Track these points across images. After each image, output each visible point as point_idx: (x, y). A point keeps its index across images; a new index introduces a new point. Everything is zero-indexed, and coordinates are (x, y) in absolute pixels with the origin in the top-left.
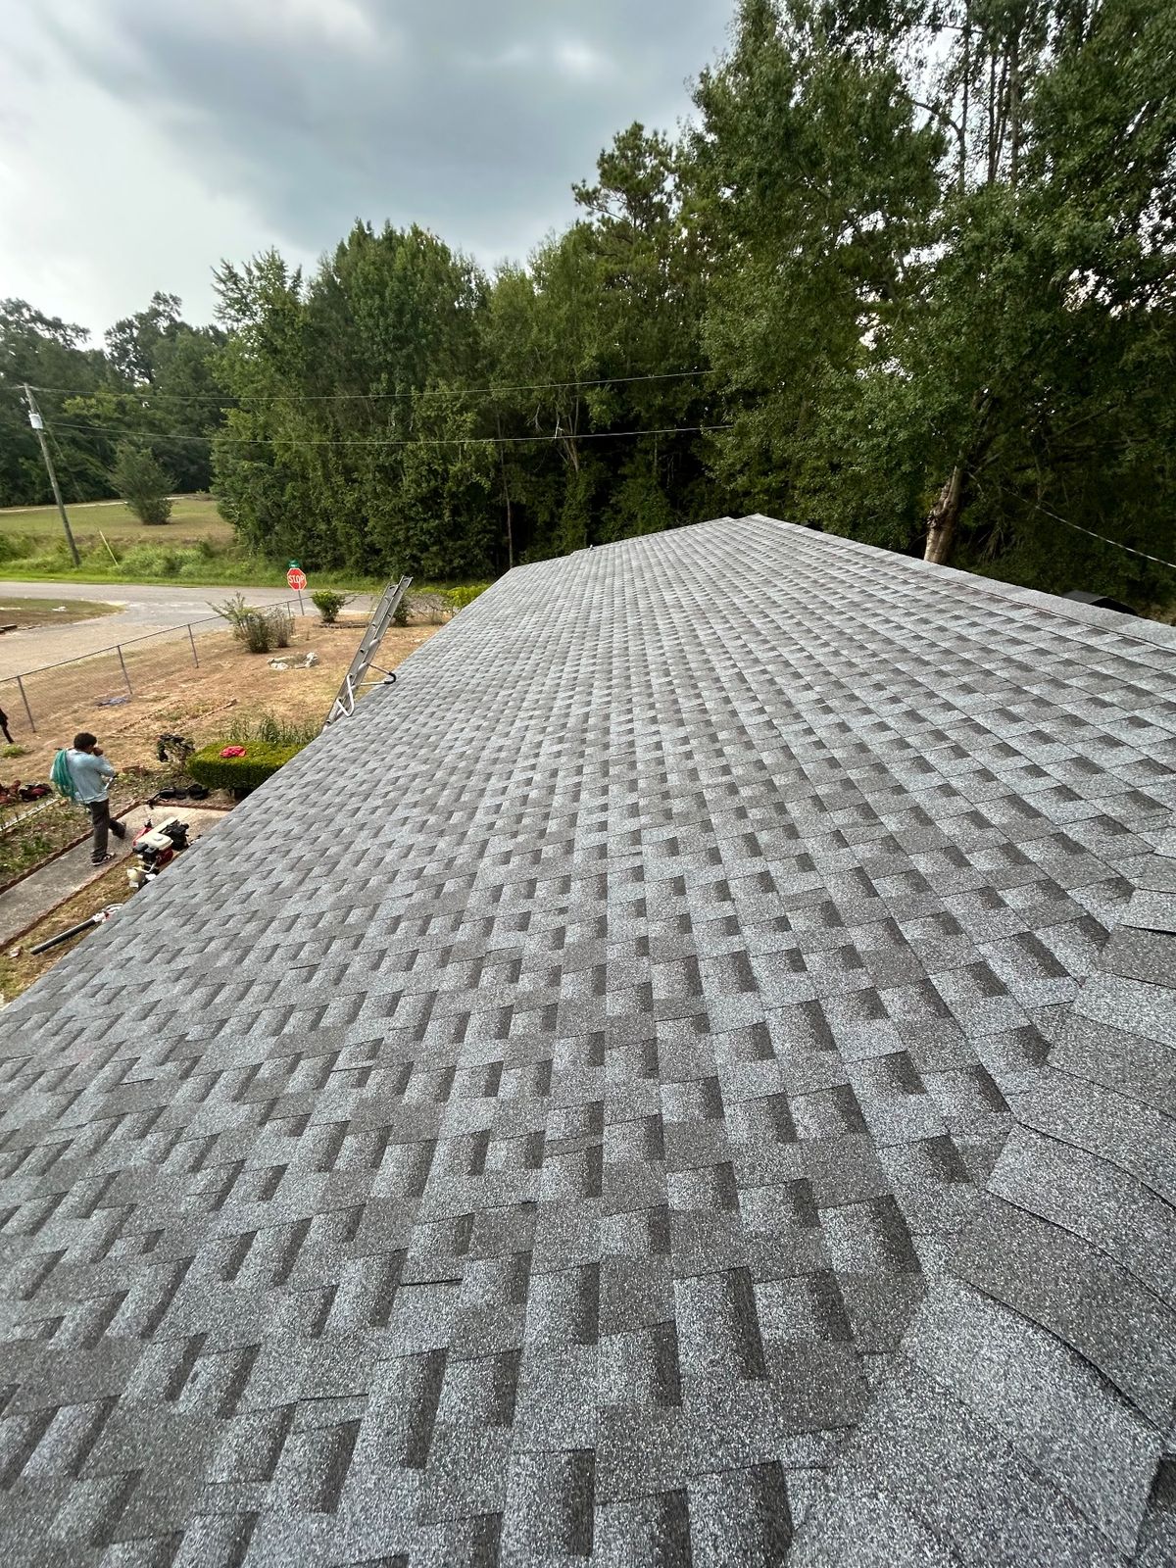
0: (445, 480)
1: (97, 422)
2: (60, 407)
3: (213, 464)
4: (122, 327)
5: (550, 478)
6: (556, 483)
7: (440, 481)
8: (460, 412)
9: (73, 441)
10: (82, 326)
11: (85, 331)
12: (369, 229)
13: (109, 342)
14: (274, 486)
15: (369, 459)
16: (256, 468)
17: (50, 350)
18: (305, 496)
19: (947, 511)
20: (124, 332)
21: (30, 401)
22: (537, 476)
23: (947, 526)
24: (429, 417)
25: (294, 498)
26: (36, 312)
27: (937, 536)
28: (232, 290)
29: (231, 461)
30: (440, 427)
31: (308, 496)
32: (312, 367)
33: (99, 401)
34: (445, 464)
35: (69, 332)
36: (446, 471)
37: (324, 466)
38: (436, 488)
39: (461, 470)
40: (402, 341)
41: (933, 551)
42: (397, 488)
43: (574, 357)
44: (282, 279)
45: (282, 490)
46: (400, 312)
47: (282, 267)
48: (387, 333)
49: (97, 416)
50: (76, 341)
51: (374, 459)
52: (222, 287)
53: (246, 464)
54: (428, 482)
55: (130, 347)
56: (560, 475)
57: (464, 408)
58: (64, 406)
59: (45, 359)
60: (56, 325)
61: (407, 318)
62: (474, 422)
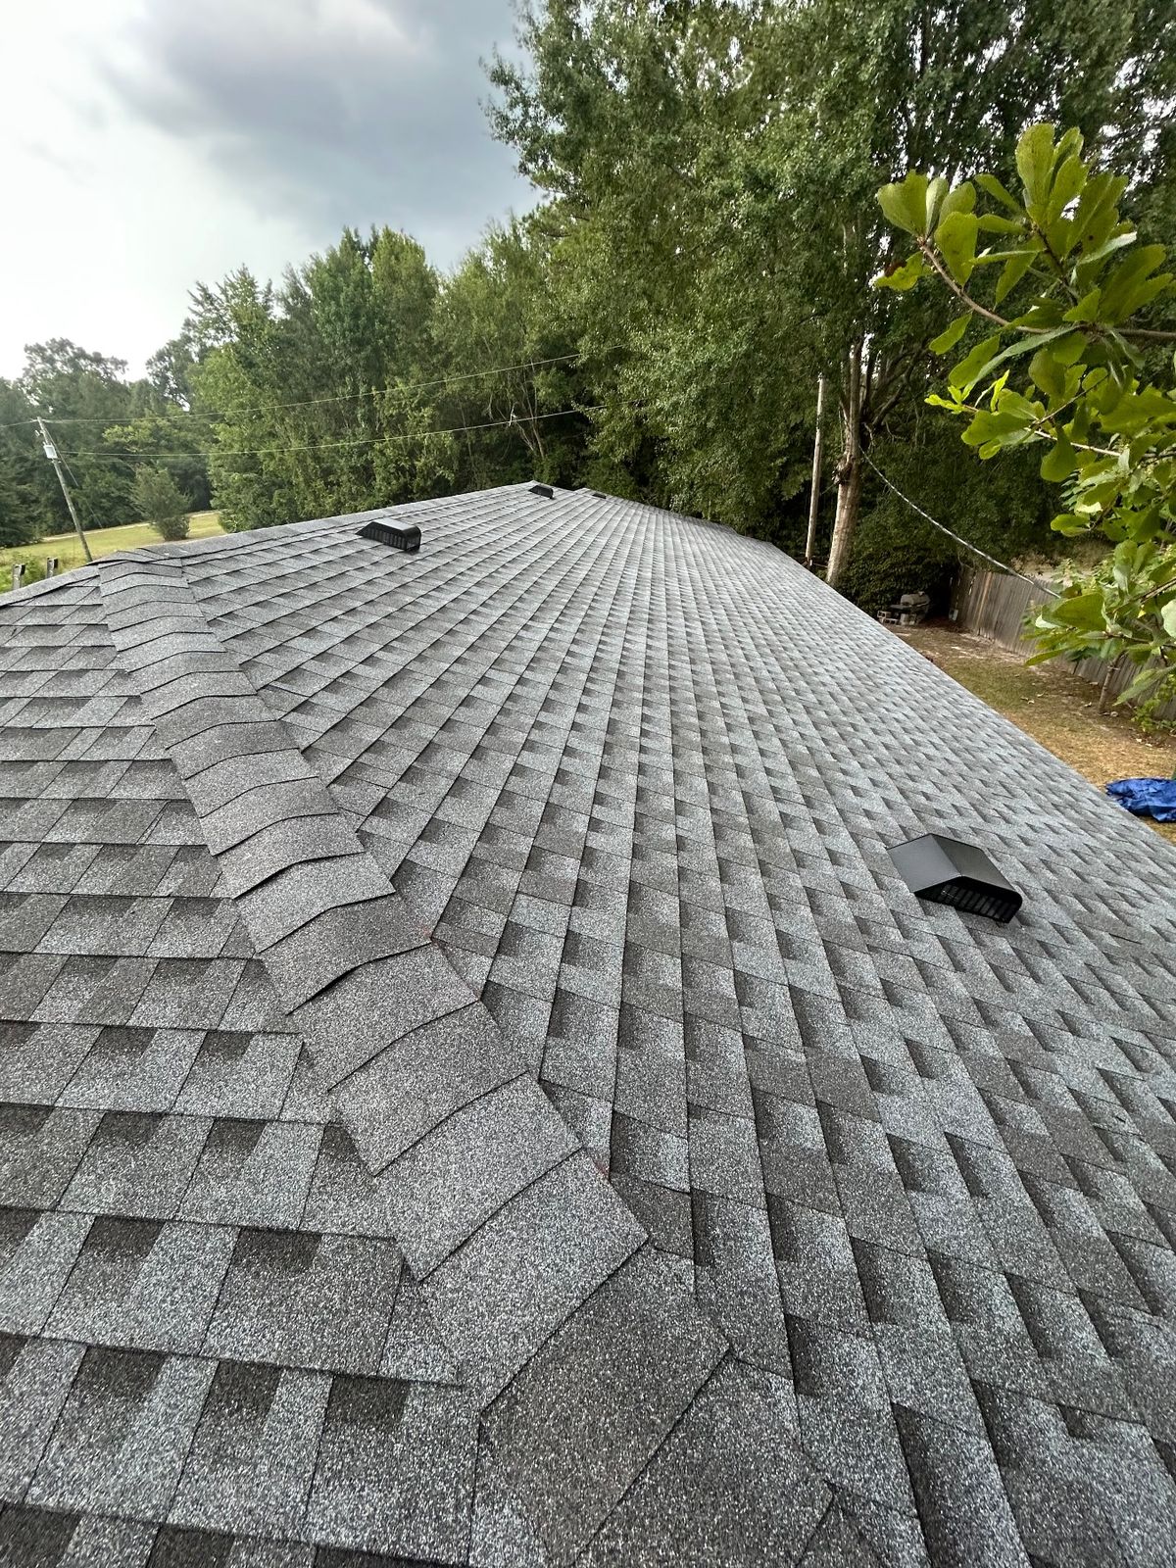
0: (413, 476)
1: (134, 449)
2: (101, 437)
3: (210, 478)
4: (161, 356)
5: (516, 465)
6: (523, 470)
7: (408, 478)
8: (418, 408)
9: (114, 468)
10: (120, 358)
11: (123, 363)
12: (357, 236)
13: (150, 371)
14: (262, 495)
15: (342, 462)
16: (245, 479)
17: (90, 383)
18: (291, 501)
19: (850, 465)
20: (164, 361)
21: (43, 432)
22: (503, 465)
23: (852, 481)
24: (391, 416)
25: (281, 504)
26: (79, 349)
27: (845, 491)
28: (210, 310)
29: (224, 474)
30: (403, 425)
31: (294, 502)
32: (284, 377)
33: (136, 428)
34: (411, 460)
35: (109, 365)
36: (414, 466)
37: (305, 469)
38: (406, 484)
39: (426, 465)
40: (360, 343)
41: (843, 507)
42: (370, 487)
43: (518, 343)
44: (253, 295)
45: (271, 497)
46: (356, 316)
47: (252, 284)
48: (344, 337)
49: (135, 443)
50: (116, 373)
51: (347, 461)
52: (200, 309)
53: (236, 476)
54: (397, 479)
55: (169, 374)
56: (527, 462)
57: (423, 404)
58: (105, 436)
59: (85, 392)
60: (98, 359)
61: (363, 320)
62: (432, 417)
